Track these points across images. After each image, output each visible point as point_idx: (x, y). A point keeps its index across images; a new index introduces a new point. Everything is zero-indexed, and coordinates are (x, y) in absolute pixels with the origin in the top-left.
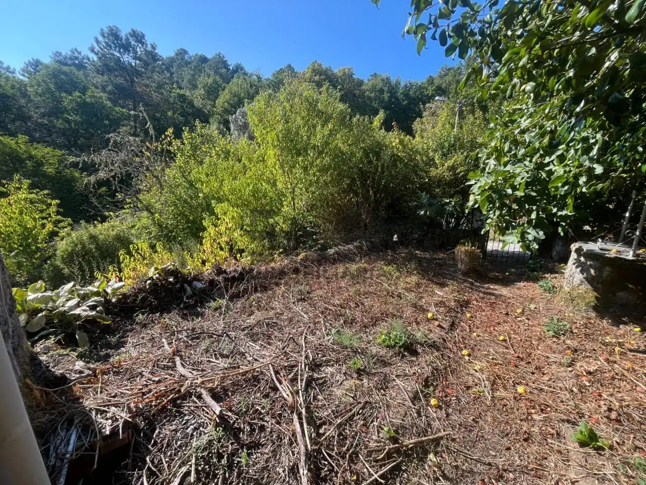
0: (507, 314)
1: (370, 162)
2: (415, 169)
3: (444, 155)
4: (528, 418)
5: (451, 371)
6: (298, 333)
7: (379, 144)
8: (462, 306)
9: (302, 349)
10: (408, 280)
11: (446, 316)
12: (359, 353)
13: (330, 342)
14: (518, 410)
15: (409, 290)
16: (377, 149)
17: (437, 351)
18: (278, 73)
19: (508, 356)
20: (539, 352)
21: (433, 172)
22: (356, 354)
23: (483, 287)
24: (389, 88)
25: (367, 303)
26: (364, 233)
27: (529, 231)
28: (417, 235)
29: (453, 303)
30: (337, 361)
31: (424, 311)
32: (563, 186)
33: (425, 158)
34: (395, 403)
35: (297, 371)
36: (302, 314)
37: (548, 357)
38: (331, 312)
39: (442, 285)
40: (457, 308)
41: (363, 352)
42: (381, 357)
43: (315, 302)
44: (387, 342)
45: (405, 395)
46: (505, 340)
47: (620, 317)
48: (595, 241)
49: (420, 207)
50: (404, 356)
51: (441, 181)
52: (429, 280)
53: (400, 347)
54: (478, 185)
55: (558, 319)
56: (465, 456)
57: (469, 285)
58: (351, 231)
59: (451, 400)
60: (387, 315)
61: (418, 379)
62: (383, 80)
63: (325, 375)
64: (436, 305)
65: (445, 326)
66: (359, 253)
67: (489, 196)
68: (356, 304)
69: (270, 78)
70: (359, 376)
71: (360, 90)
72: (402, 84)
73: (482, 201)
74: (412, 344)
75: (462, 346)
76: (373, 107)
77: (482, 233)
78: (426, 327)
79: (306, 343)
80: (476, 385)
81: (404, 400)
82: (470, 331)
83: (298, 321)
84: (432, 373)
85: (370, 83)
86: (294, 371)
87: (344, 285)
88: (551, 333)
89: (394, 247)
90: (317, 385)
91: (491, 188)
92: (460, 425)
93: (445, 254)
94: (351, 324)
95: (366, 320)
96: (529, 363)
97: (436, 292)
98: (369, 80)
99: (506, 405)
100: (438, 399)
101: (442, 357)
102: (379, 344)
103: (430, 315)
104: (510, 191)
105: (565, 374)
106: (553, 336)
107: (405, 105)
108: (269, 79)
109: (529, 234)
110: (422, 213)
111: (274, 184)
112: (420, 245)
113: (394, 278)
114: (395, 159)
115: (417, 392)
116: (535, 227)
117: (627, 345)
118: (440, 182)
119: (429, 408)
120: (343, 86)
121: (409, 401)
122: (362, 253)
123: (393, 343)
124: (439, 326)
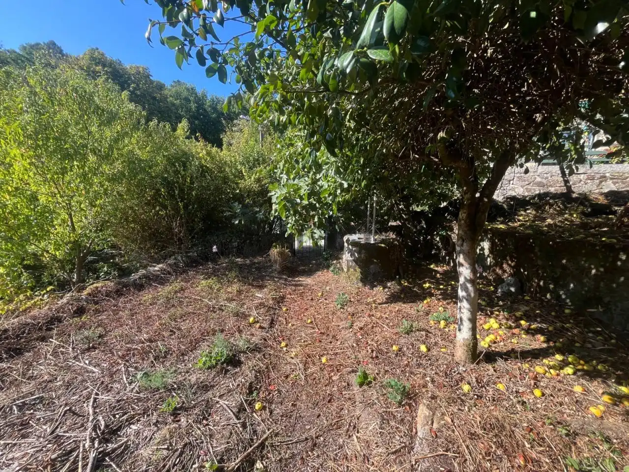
0: (312, 299)
1: (177, 172)
2: (225, 180)
3: (251, 168)
4: (330, 382)
5: (272, 368)
6: (82, 397)
7: (185, 153)
8: (279, 302)
9: (88, 419)
10: (229, 290)
11: (266, 316)
12: (174, 389)
13: (134, 391)
14: (323, 378)
15: (230, 300)
16: (183, 159)
17: (259, 352)
18: (32, 47)
19: (315, 335)
20: (333, 323)
21: (242, 184)
22: (171, 392)
23: (295, 281)
24: (195, 99)
25: (184, 326)
26: (180, 248)
27: (315, 231)
28: (236, 243)
29: (271, 302)
30: (145, 412)
31: (245, 316)
32: (329, 197)
33: (233, 171)
34: (219, 428)
35: (77, 456)
36: (91, 368)
37: (339, 326)
38: (136, 352)
39: (261, 287)
40: (275, 305)
41: (180, 386)
42: (201, 382)
43: (112, 346)
44: (209, 364)
45: (229, 414)
46: (311, 322)
47: (372, 283)
48: (355, 233)
49: (234, 216)
50: (227, 371)
51: (251, 192)
52: (249, 284)
53: (222, 364)
54: (276, 196)
55: (343, 294)
56: (286, 445)
57: (283, 282)
58: (163, 248)
59: (273, 395)
60: (208, 333)
61: (242, 390)
62: (188, 89)
63: (126, 439)
64: (257, 308)
65: (265, 326)
66: (174, 272)
67: (285, 205)
68: (171, 331)
69: (18, 51)
70: (176, 417)
71: (160, 94)
72: (209, 98)
73: (280, 209)
74: (234, 356)
75: (280, 339)
76: (180, 114)
77: (286, 236)
78: (248, 333)
79: (94, 408)
80: (293, 371)
81: (229, 419)
82: (287, 323)
83: (83, 381)
84: (256, 376)
85: (174, 90)
86: (72, 459)
87: (154, 313)
88: (339, 306)
89: (214, 258)
90: (112, 460)
91: (285, 198)
92: (282, 416)
93: (262, 257)
94: (165, 357)
95: (183, 347)
96: (328, 335)
97: (256, 295)
98: (172, 86)
99: (315, 379)
100: (262, 401)
101: (264, 357)
102: (201, 369)
103: (251, 319)
104: (298, 201)
105: (348, 335)
106: (341, 308)
107: (214, 118)
108: (15, 52)
109: (315, 233)
110: (237, 222)
111: (34, 198)
112: (240, 253)
113: (215, 291)
114: (204, 170)
115: (242, 403)
116: (318, 228)
117: (378, 301)
118: (249, 192)
119: (254, 414)
120: (138, 85)
121: (234, 418)
122: (178, 271)
123: (214, 362)
124: (261, 327)
